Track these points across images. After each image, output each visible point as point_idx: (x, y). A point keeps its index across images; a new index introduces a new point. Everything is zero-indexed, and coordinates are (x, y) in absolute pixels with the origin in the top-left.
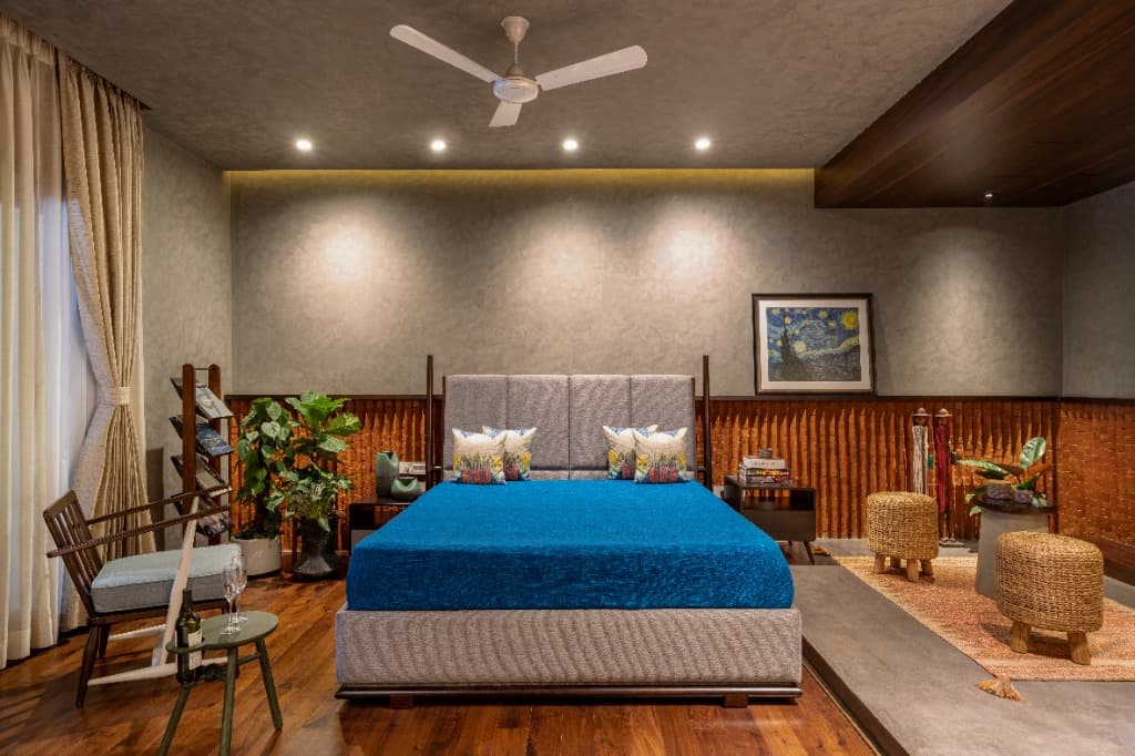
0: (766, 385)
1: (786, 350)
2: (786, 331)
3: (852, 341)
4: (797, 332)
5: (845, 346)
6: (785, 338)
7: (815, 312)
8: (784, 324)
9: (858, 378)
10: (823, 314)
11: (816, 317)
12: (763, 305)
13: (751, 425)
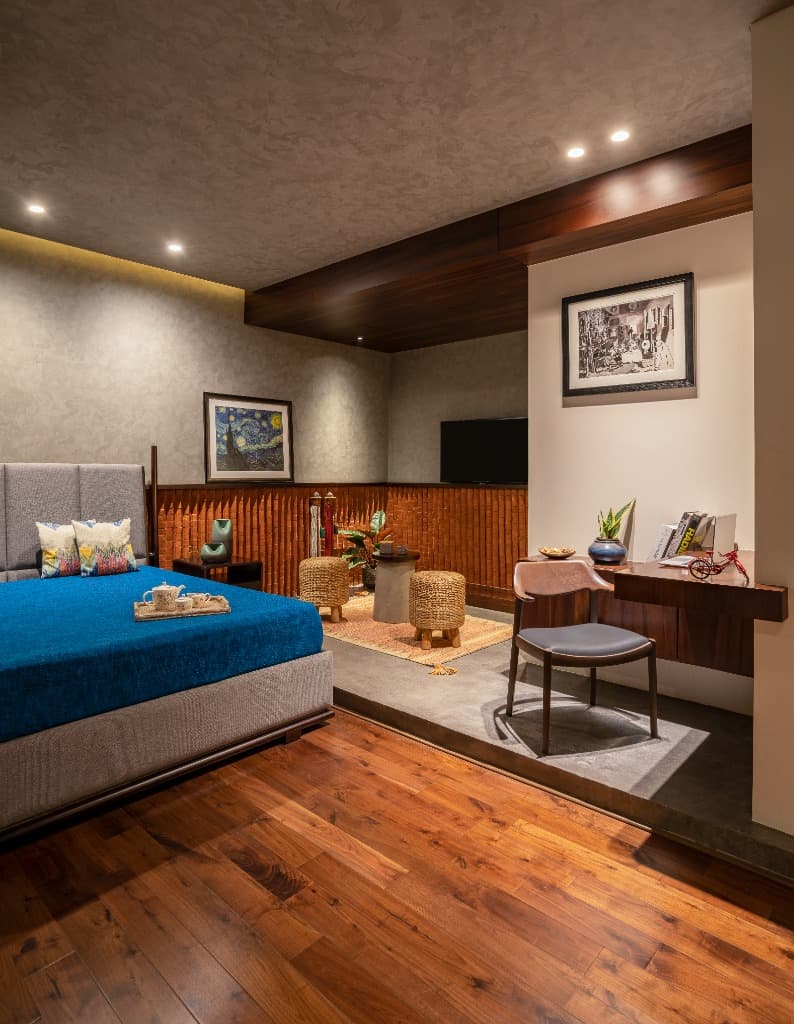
0: (216, 474)
1: (230, 444)
2: (230, 428)
3: (277, 439)
4: (239, 429)
5: (273, 443)
6: (230, 434)
7: (251, 414)
8: (229, 422)
9: (282, 469)
10: (258, 415)
11: (253, 417)
12: (213, 403)
13: (191, 511)
